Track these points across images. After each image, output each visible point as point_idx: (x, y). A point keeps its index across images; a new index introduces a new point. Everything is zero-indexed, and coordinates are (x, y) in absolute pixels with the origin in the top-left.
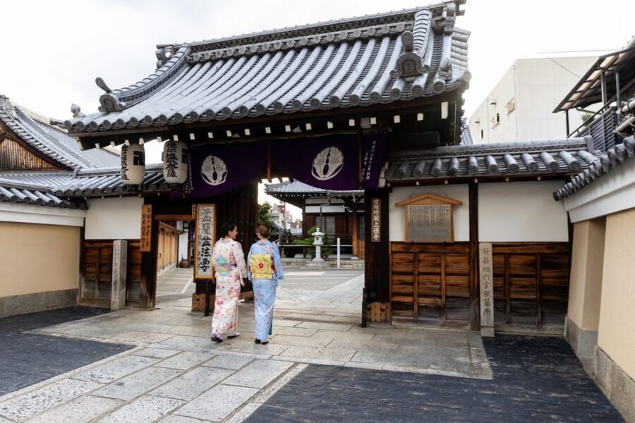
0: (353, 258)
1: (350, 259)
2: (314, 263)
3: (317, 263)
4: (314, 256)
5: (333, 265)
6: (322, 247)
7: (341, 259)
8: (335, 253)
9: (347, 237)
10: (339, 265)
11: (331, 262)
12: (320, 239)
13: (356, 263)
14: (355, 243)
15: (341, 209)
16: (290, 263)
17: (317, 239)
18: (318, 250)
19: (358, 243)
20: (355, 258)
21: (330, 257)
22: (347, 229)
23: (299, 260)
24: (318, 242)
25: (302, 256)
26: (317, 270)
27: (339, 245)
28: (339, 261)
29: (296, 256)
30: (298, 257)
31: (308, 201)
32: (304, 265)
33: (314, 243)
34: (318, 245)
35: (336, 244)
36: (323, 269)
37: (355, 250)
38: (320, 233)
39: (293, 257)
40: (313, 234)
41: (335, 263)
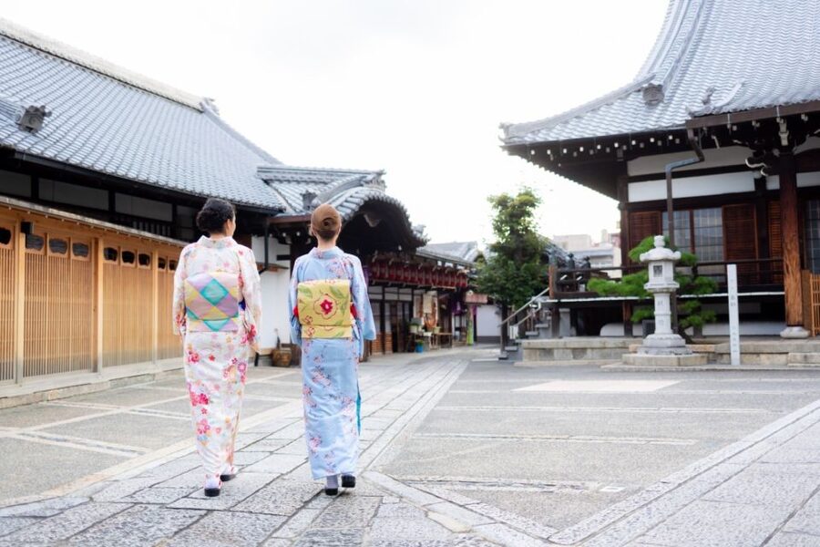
0: (787, 332)
1: (777, 337)
2: (648, 349)
3: (659, 349)
4: (650, 329)
5: (715, 357)
6: (676, 299)
7: (742, 337)
8: (724, 319)
9: (764, 265)
10: (735, 355)
11: (711, 348)
12: (668, 271)
13: (799, 349)
14: (792, 283)
15: (741, 184)
16: (584, 350)
17: (658, 270)
18: (662, 310)
19: (804, 281)
20: (796, 331)
21: (708, 330)
22: (764, 242)
23: (611, 343)
24: (661, 282)
25: (618, 330)
26: (659, 371)
27: (733, 293)
28: (735, 345)
29: (605, 331)
30: (611, 333)
31: (635, 168)
32: (619, 356)
33: (647, 286)
34: (661, 292)
35: (726, 290)
36: (681, 368)
37: (794, 306)
38: (668, 253)
39: (596, 333)
40: (643, 257)
41: (721, 348)
